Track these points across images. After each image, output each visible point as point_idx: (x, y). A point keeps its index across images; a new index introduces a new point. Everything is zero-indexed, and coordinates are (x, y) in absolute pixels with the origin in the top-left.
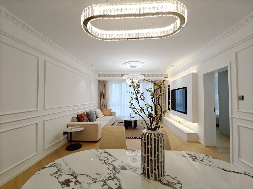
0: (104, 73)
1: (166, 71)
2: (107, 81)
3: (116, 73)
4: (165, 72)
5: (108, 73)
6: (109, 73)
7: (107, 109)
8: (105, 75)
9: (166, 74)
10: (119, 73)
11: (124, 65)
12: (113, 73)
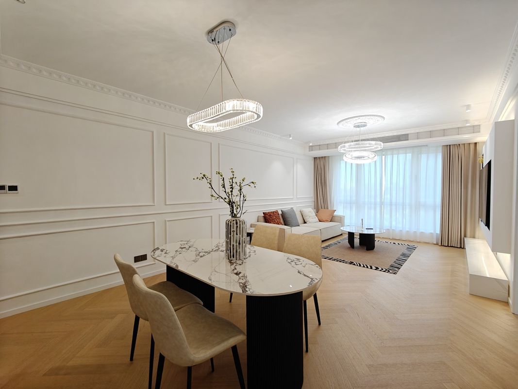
0: (319, 144)
2: (329, 157)
6: (327, 143)
8: (320, 147)
11: (340, 125)
12: (334, 142)
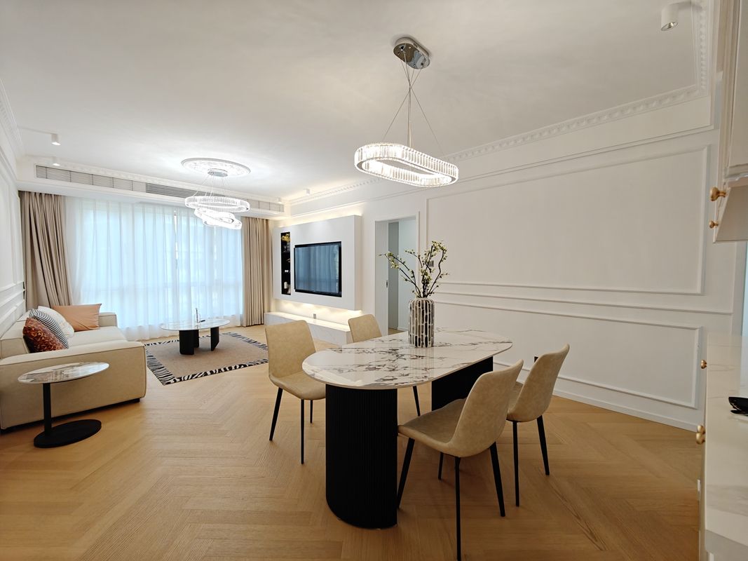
1: (283, 198)
2: (64, 196)
3: (123, 176)
4: (280, 200)
5: (86, 171)
7: (73, 303)
9: (280, 205)
10: (136, 179)
12: (109, 174)
